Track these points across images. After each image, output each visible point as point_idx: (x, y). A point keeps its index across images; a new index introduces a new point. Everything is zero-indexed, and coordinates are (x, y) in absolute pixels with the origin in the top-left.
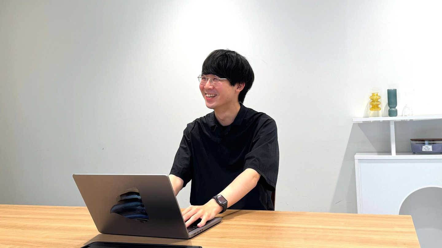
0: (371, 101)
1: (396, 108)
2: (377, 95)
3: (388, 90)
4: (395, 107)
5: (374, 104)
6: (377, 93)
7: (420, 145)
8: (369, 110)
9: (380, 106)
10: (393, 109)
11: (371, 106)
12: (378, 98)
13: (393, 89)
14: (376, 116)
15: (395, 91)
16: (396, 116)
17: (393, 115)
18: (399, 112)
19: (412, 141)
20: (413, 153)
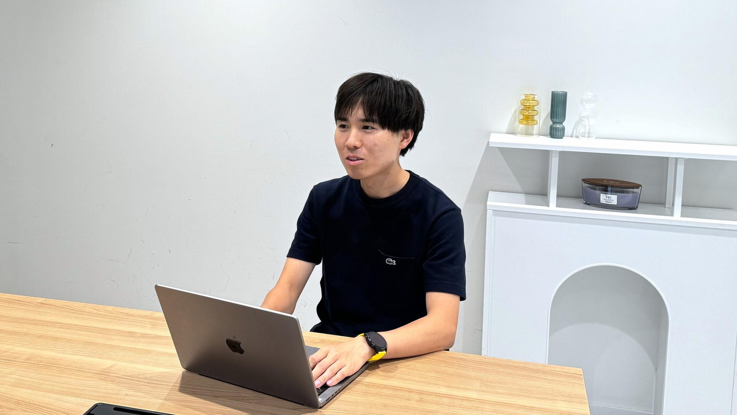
0: (522, 107)
1: (563, 123)
2: (533, 100)
3: (553, 92)
4: (561, 123)
5: (527, 114)
6: (533, 96)
7: (598, 192)
8: (517, 123)
9: (536, 118)
10: (558, 126)
11: (522, 117)
12: (535, 104)
13: (561, 92)
14: (528, 133)
15: (565, 95)
16: (562, 138)
17: (556, 136)
18: (568, 131)
19: (584, 182)
20: (584, 203)
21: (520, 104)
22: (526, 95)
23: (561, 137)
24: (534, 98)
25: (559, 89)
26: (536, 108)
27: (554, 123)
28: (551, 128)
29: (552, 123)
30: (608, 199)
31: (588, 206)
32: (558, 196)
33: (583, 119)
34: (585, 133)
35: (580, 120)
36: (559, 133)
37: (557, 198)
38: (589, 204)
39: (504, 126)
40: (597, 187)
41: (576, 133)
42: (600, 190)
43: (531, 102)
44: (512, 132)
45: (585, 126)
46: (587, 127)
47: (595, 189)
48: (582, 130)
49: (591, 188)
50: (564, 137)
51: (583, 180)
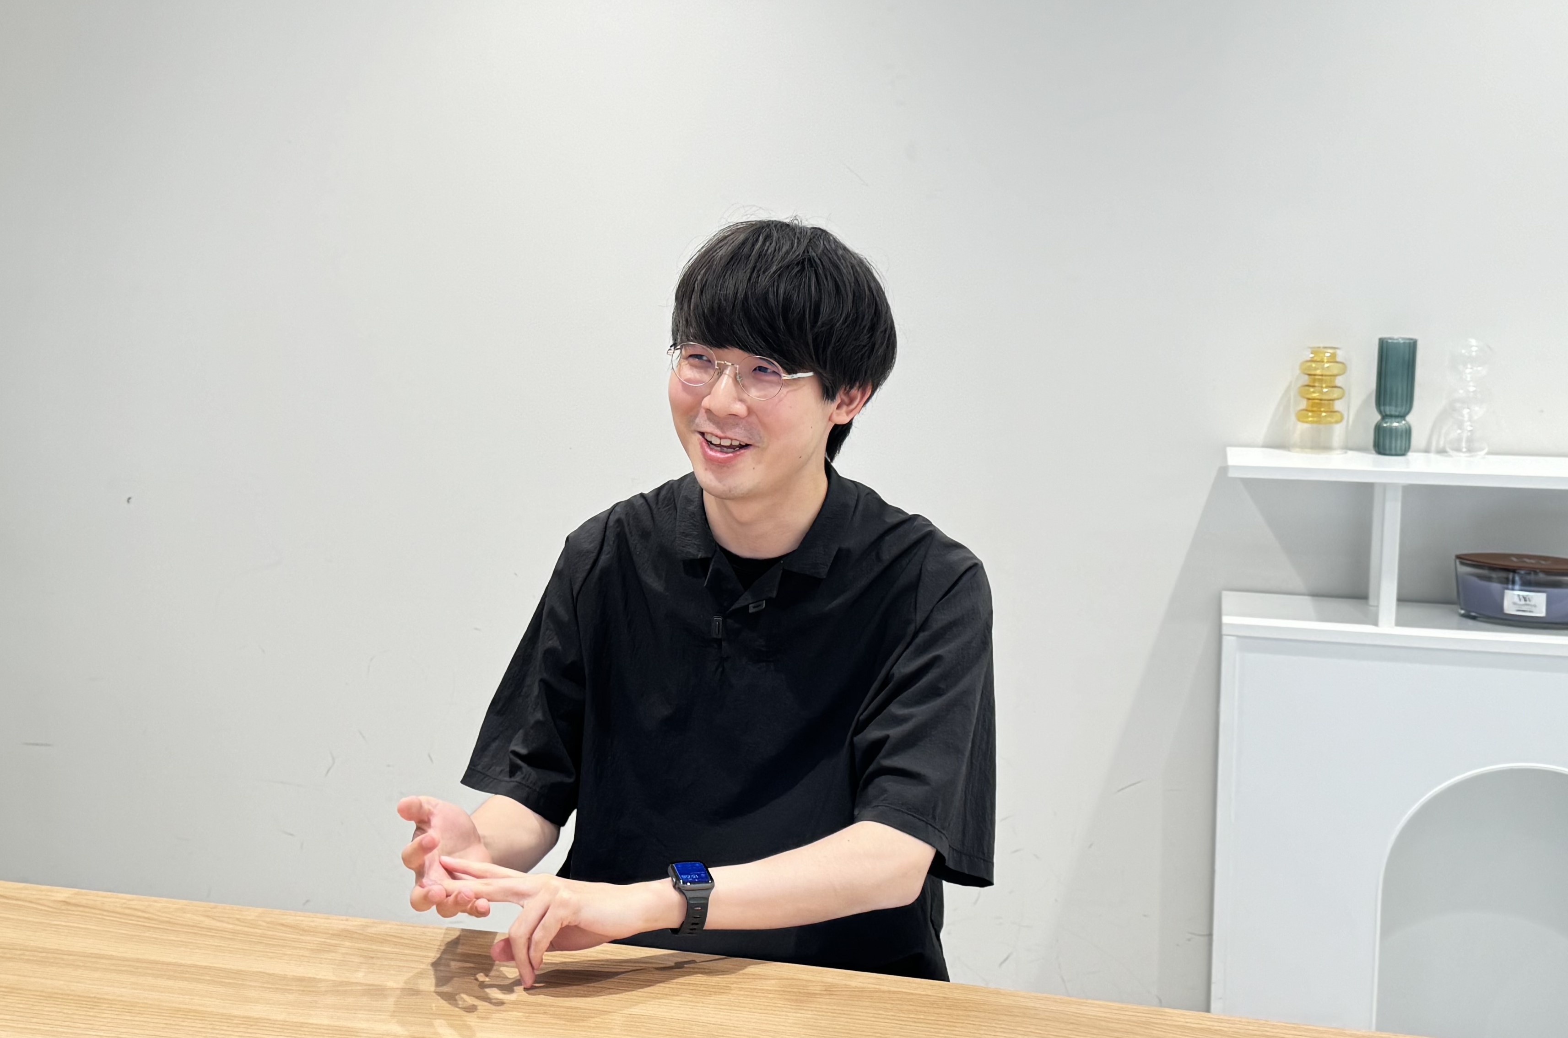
0: (1306, 379)
1: (1408, 418)
2: (1333, 359)
3: (1382, 341)
4: (1403, 416)
5: (1317, 396)
6: (1331, 351)
7: (1496, 586)
8: (1293, 418)
9: (1338, 406)
10: (1395, 424)
11: (1303, 404)
12: (1335, 372)
13: (1403, 339)
14: (1321, 446)
15: (1412, 347)
16: (1403, 454)
17: (1390, 449)
18: (1418, 438)
19: (1462, 564)
20: (1463, 616)
21: (1298, 372)
22: (1315, 351)
23: (1403, 452)
24: (1334, 355)
25: (1398, 334)
26: (1339, 381)
27: (1385, 417)
28: (1378, 429)
29: (1379, 417)
30: (1523, 602)
31: (1471, 622)
32: (1402, 600)
33: (1458, 405)
34: (1459, 440)
35: (1450, 411)
36: (1399, 444)
37: (1398, 605)
38: (1474, 618)
39: (1261, 430)
40: (1494, 575)
41: (1438, 442)
42: (1501, 582)
43: (1326, 365)
44: (1282, 445)
45: (1460, 426)
46: (1468, 426)
47: (1489, 579)
48: (1455, 434)
49: (1480, 577)
50: (1411, 455)
51: (1458, 557)
